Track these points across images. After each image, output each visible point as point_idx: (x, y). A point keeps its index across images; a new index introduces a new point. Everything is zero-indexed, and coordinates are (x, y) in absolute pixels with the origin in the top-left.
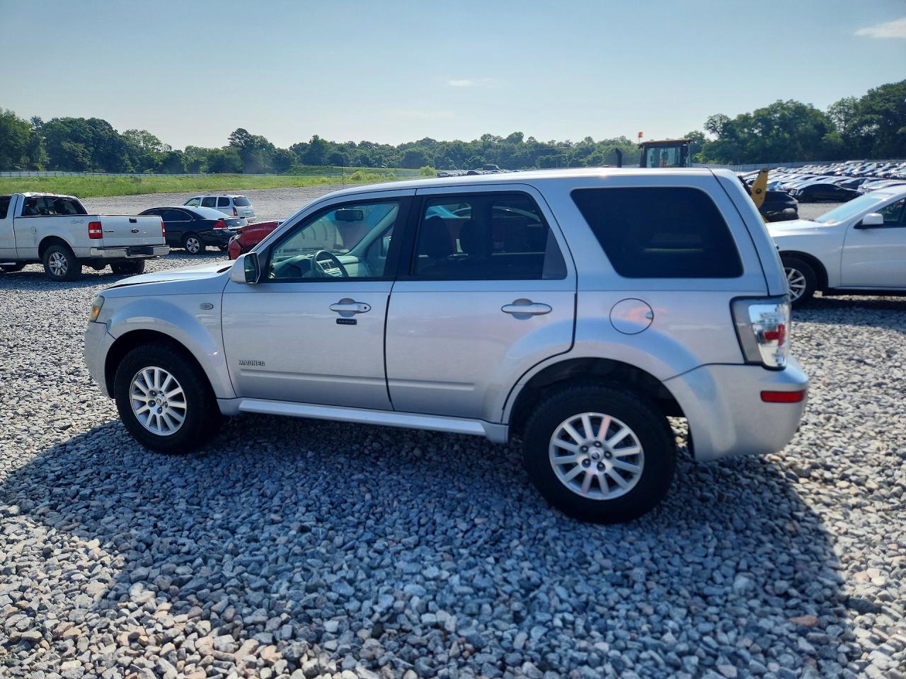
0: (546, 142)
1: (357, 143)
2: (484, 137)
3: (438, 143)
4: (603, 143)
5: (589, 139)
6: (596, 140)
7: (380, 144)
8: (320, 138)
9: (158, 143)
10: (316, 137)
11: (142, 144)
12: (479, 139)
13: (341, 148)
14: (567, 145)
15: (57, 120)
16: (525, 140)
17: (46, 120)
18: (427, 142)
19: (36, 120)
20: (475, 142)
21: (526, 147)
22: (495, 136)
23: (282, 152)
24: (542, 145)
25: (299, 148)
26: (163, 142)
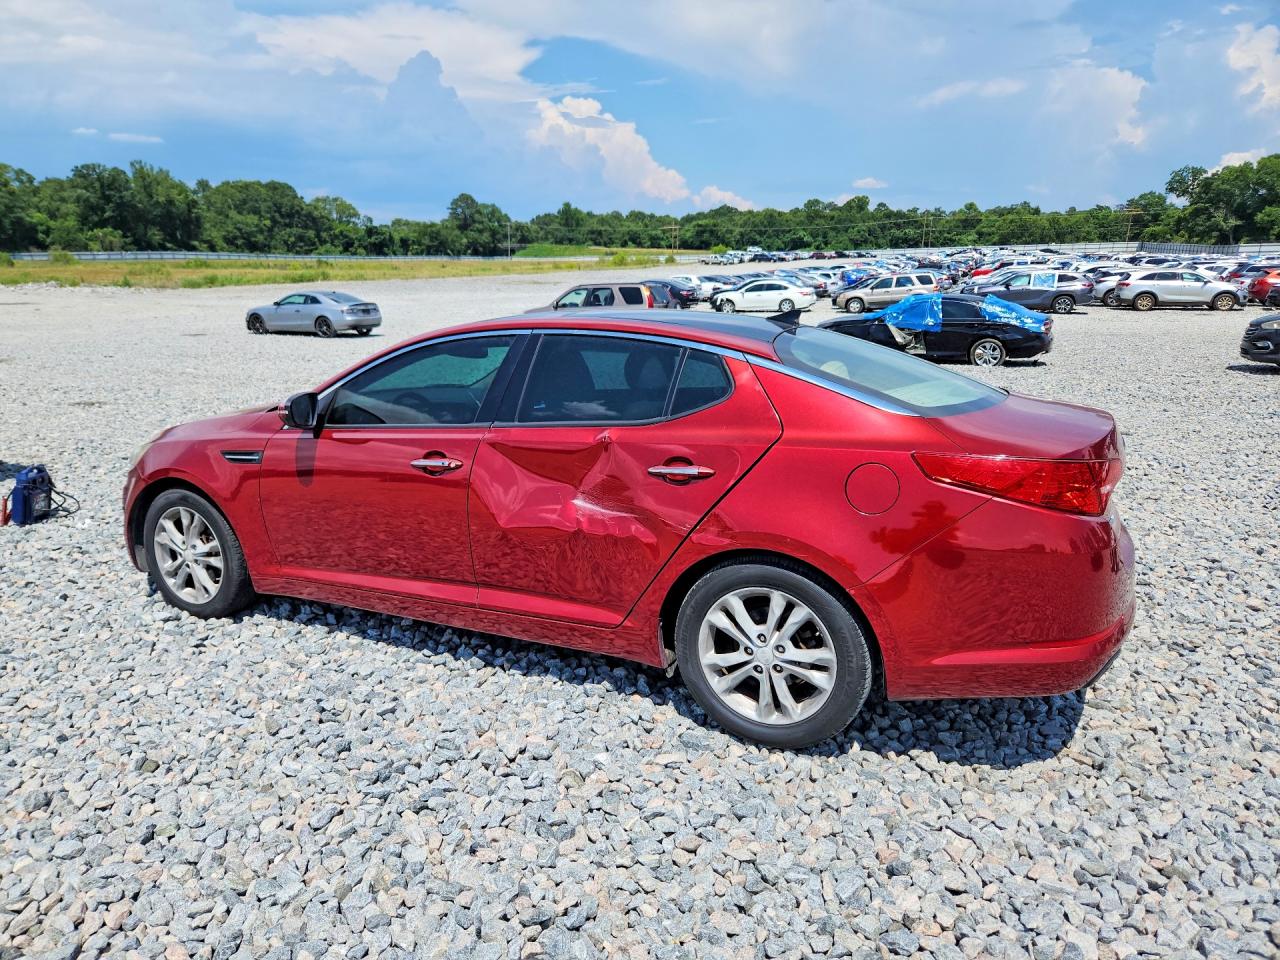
0: (905, 210)
1: (625, 213)
3: (741, 213)
4: (994, 212)
6: (982, 207)
7: (657, 214)
9: (356, 215)
11: (335, 216)
12: (801, 206)
13: (602, 220)
14: (938, 214)
15: (228, 183)
17: (214, 184)
18: (725, 212)
19: (203, 185)
20: (795, 212)
21: (873, 217)
23: (519, 227)
24: (899, 214)
25: (543, 221)
26: (362, 212)
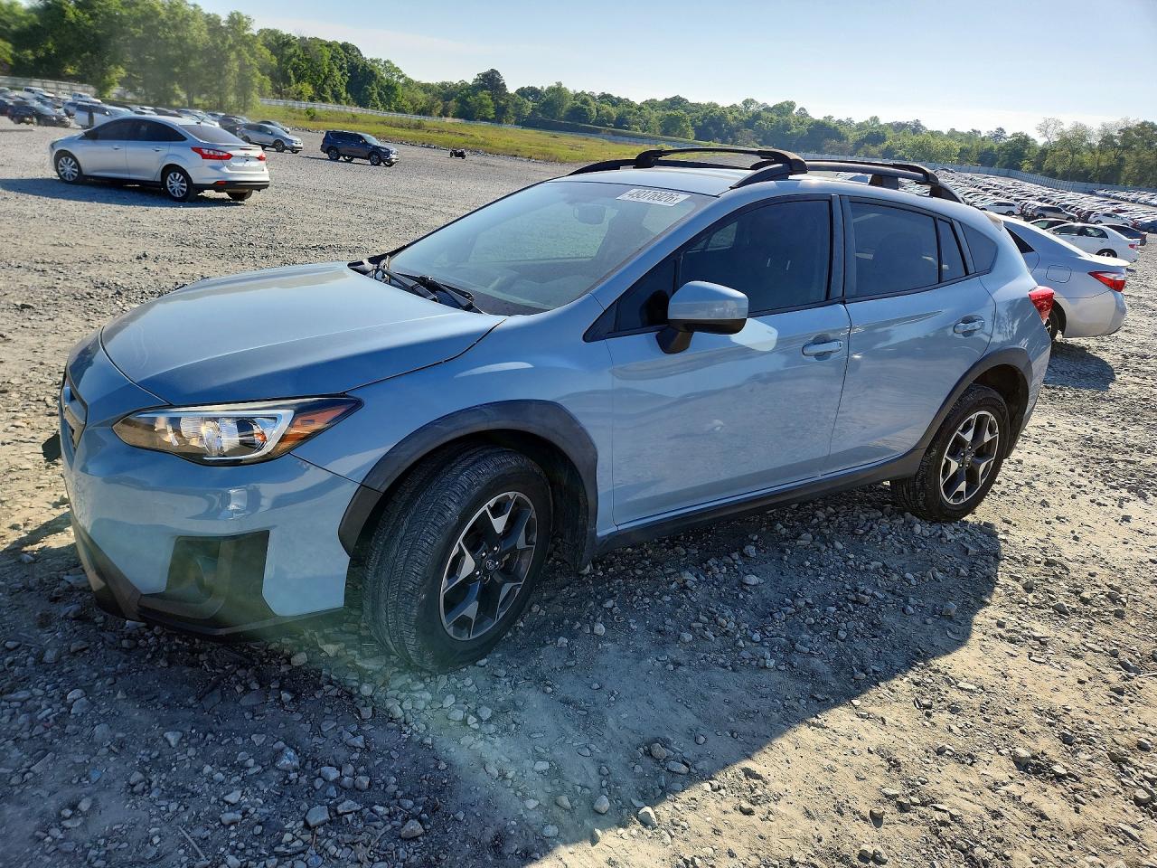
2: (746, 103)
5: (875, 119)
8: (563, 86)
10: (560, 84)
16: (794, 112)
22: (761, 102)
